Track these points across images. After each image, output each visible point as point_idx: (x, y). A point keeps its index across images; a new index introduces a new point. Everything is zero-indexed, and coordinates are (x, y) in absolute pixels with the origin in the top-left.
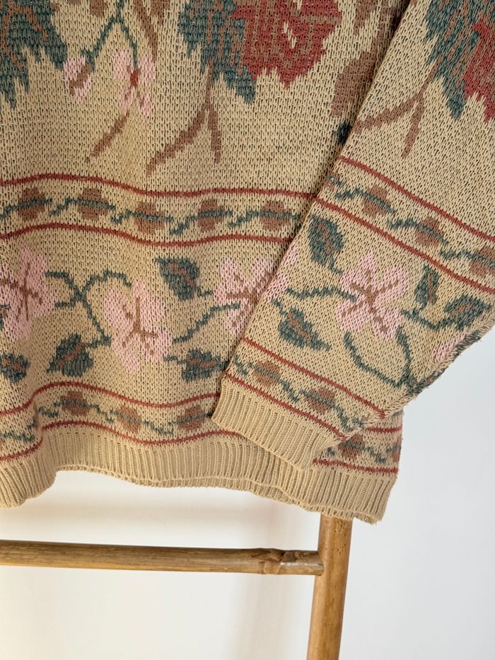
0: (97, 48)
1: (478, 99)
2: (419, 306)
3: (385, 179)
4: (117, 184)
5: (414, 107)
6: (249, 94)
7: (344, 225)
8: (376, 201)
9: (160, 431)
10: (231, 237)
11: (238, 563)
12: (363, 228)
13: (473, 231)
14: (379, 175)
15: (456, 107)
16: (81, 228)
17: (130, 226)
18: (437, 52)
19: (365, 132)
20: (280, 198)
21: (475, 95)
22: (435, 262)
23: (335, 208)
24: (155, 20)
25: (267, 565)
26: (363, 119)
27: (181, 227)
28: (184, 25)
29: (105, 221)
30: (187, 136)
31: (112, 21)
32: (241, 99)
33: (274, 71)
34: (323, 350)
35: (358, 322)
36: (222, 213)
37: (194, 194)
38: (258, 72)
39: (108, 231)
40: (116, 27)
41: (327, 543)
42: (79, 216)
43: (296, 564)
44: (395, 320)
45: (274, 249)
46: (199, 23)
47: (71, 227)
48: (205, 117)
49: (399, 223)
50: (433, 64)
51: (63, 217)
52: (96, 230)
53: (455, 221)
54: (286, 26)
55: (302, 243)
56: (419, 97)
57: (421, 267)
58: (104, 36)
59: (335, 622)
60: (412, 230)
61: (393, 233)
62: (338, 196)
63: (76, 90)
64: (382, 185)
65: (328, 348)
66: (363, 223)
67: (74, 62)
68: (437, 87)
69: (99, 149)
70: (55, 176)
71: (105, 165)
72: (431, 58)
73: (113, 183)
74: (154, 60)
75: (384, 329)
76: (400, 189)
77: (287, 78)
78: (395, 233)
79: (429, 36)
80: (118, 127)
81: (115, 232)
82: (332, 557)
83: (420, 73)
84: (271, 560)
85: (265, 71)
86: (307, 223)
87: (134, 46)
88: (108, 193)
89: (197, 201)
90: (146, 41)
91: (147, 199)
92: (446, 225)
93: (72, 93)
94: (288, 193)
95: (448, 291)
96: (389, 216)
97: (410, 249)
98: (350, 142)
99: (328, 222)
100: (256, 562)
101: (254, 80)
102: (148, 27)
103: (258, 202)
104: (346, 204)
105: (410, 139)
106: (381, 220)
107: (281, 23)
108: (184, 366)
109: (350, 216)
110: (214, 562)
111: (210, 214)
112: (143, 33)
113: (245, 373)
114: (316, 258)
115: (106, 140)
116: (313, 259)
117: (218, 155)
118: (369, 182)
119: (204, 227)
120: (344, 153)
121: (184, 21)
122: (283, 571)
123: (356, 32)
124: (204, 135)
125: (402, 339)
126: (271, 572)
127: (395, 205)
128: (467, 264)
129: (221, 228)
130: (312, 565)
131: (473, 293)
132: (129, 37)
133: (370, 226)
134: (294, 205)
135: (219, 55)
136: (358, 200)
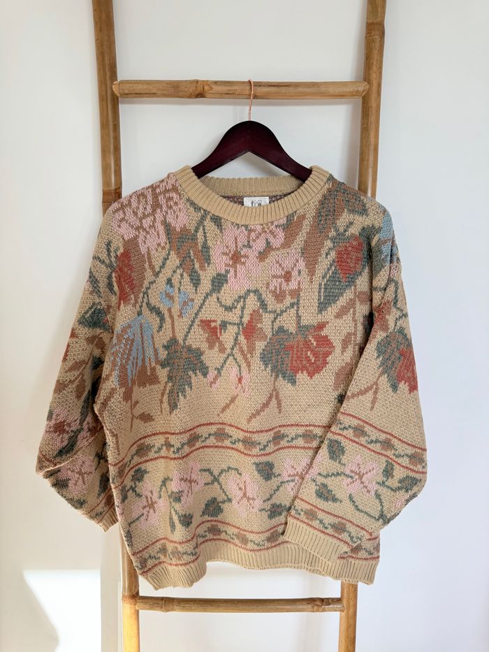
0: (222, 367)
1: (405, 384)
2: (385, 479)
3: (363, 421)
4: (233, 426)
5: (374, 388)
6: (294, 382)
7: (344, 442)
8: (359, 431)
9: (258, 545)
10: (289, 447)
11: (301, 607)
12: (354, 444)
13: (408, 444)
14: (360, 419)
15: (395, 387)
16: (216, 447)
17: (240, 446)
18: (382, 364)
19: (351, 400)
20: (311, 428)
21: (403, 382)
22: (391, 459)
23: (340, 434)
24: (249, 356)
25: (316, 608)
26: (350, 395)
27: (265, 446)
28: (263, 358)
29: (227, 443)
30: (266, 405)
31: (229, 355)
32: (290, 384)
33: (305, 372)
34: (338, 503)
35: (355, 488)
36: (283, 436)
37: (270, 430)
38: (297, 372)
39: (228, 448)
40: (231, 358)
41: (345, 595)
42: (215, 441)
43: (331, 606)
44: (373, 487)
45: (310, 453)
46: (269, 355)
47: (211, 447)
48: (274, 395)
49: (372, 441)
50: (381, 368)
51: (208, 443)
52: (224, 447)
53: (400, 440)
54: (309, 353)
55: (324, 451)
56: (376, 383)
57: (384, 461)
58: (225, 362)
59: (352, 636)
60: (379, 444)
61: (369, 446)
62: (340, 429)
63: (213, 385)
64: (362, 423)
65: (341, 501)
66: (354, 442)
67: (212, 374)
68: (384, 378)
69: (224, 410)
70: (204, 425)
71: (227, 417)
72: (380, 366)
73: (231, 425)
74: (249, 373)
75: (368, 491)
76: (371, 425)
77: (311, 375)
78: (370, 446)
79: (378, 357)
80: (233, 400)
81: (232, 448)
82: (349, 603)
83: (375, 373)
84: (318, 605)
85: (300, 372)
86: (326, 442)
87: (240, 366)
88: (228, 430)
89: (272, 433)
90: (245, 365)
91: (248, 435)
92: (395, 442)
93: (211, 387)
94: (315, 426)
95: (399, 473)
96: (367, 438)
97: (379, 453)
98: (344, 405)
99: (336, 441)
100: (310, 606)
101: (296, 376)
102: (246, 359)
103: (301, 431)
104: (345, 432)
105: (374, 402)
106: (363, 440)
107: (306, 352)
108: (269, 512)
109: (347, 438)
110: (288, 607)
111: (278, 438)
112: (244, 361)
113: (300, 514)
114: (331, 458)
115: (227, 406)
116: (330, 458)
117: (280, 410)
118: (355, 422)
119: (275, 444)
120: (342, 410)
121: (262, 356)
122: (324, 610)
123: (342, 354)
124: (274, 402)
125: (378, 496)
126: (318, 611)
127: (369, 433)
128: (407, 460)
129: (283, 443)
130: (338, 606)
131: (411, 474)
132: (237, 362)
133: (357, 443)
134: (319, 431)
135: (279, 367)
136: (351, 431)
